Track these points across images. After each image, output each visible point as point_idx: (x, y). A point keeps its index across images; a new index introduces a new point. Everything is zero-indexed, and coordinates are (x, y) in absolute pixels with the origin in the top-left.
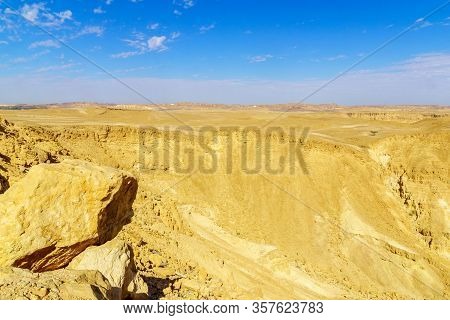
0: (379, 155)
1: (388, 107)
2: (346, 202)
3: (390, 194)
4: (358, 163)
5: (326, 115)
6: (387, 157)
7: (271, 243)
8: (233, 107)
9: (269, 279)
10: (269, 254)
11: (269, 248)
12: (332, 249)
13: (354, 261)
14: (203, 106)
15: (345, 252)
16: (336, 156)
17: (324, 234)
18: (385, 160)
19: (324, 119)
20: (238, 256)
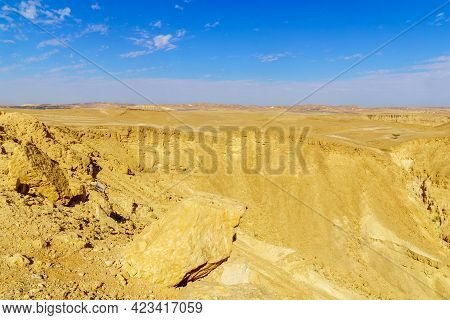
0: (402, 159)
1: (410, 109)
2: (367, 206)
3: (412, 200)
4: (379, 166)
5: (346, 117)
6: (410, 161)
7: (289, 246)
8: (251, 108)
9: (288, 282)
10: (288, 256)
11: (288, 251)
12: (351, 253)
13: (374, 266)
14: (221, 106)
15: (365, 256)
16: (357, 159)
17: (343, 238)
18: (407, 164)
19: (345, 121)
20: (258, 258)
